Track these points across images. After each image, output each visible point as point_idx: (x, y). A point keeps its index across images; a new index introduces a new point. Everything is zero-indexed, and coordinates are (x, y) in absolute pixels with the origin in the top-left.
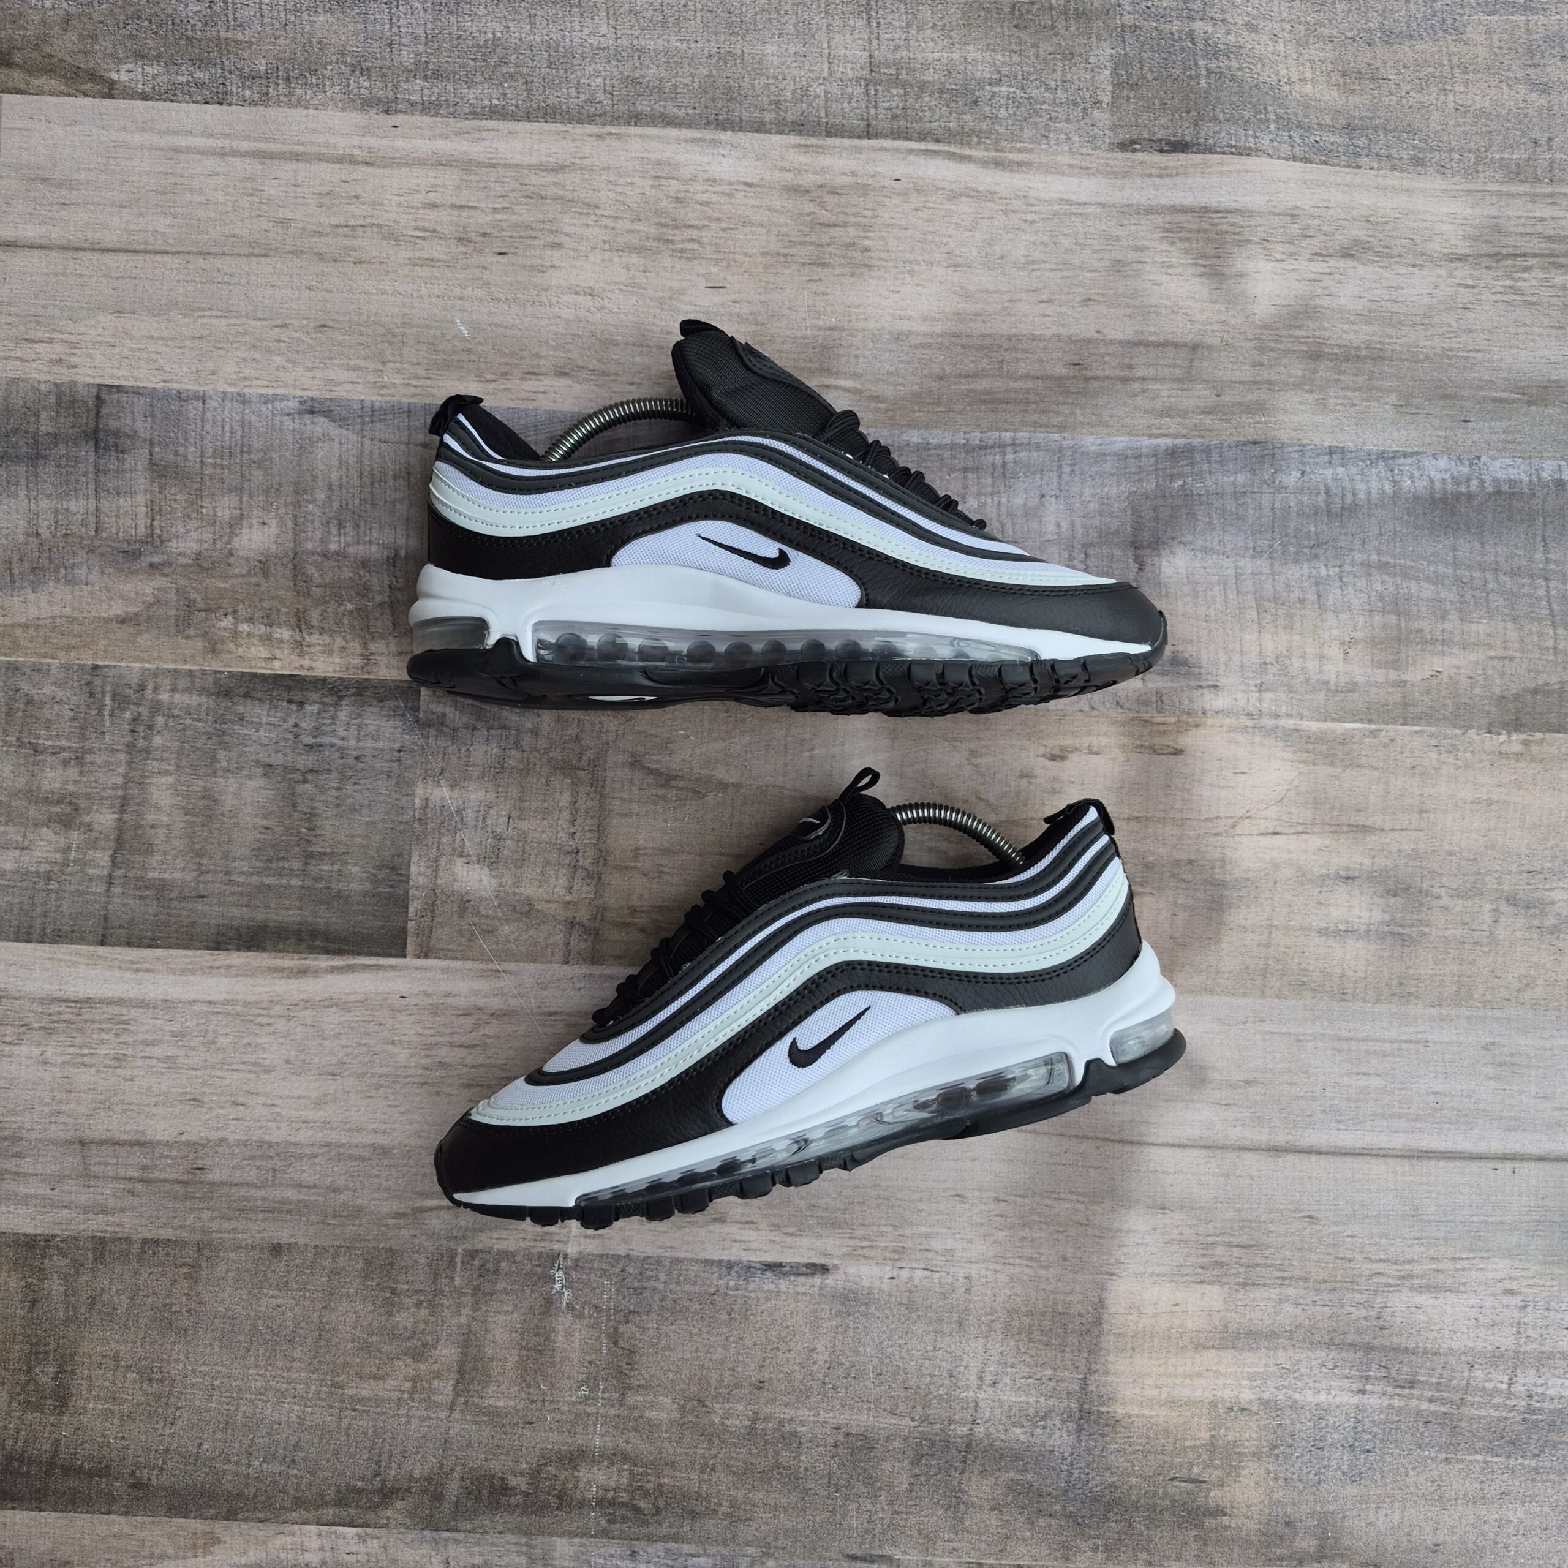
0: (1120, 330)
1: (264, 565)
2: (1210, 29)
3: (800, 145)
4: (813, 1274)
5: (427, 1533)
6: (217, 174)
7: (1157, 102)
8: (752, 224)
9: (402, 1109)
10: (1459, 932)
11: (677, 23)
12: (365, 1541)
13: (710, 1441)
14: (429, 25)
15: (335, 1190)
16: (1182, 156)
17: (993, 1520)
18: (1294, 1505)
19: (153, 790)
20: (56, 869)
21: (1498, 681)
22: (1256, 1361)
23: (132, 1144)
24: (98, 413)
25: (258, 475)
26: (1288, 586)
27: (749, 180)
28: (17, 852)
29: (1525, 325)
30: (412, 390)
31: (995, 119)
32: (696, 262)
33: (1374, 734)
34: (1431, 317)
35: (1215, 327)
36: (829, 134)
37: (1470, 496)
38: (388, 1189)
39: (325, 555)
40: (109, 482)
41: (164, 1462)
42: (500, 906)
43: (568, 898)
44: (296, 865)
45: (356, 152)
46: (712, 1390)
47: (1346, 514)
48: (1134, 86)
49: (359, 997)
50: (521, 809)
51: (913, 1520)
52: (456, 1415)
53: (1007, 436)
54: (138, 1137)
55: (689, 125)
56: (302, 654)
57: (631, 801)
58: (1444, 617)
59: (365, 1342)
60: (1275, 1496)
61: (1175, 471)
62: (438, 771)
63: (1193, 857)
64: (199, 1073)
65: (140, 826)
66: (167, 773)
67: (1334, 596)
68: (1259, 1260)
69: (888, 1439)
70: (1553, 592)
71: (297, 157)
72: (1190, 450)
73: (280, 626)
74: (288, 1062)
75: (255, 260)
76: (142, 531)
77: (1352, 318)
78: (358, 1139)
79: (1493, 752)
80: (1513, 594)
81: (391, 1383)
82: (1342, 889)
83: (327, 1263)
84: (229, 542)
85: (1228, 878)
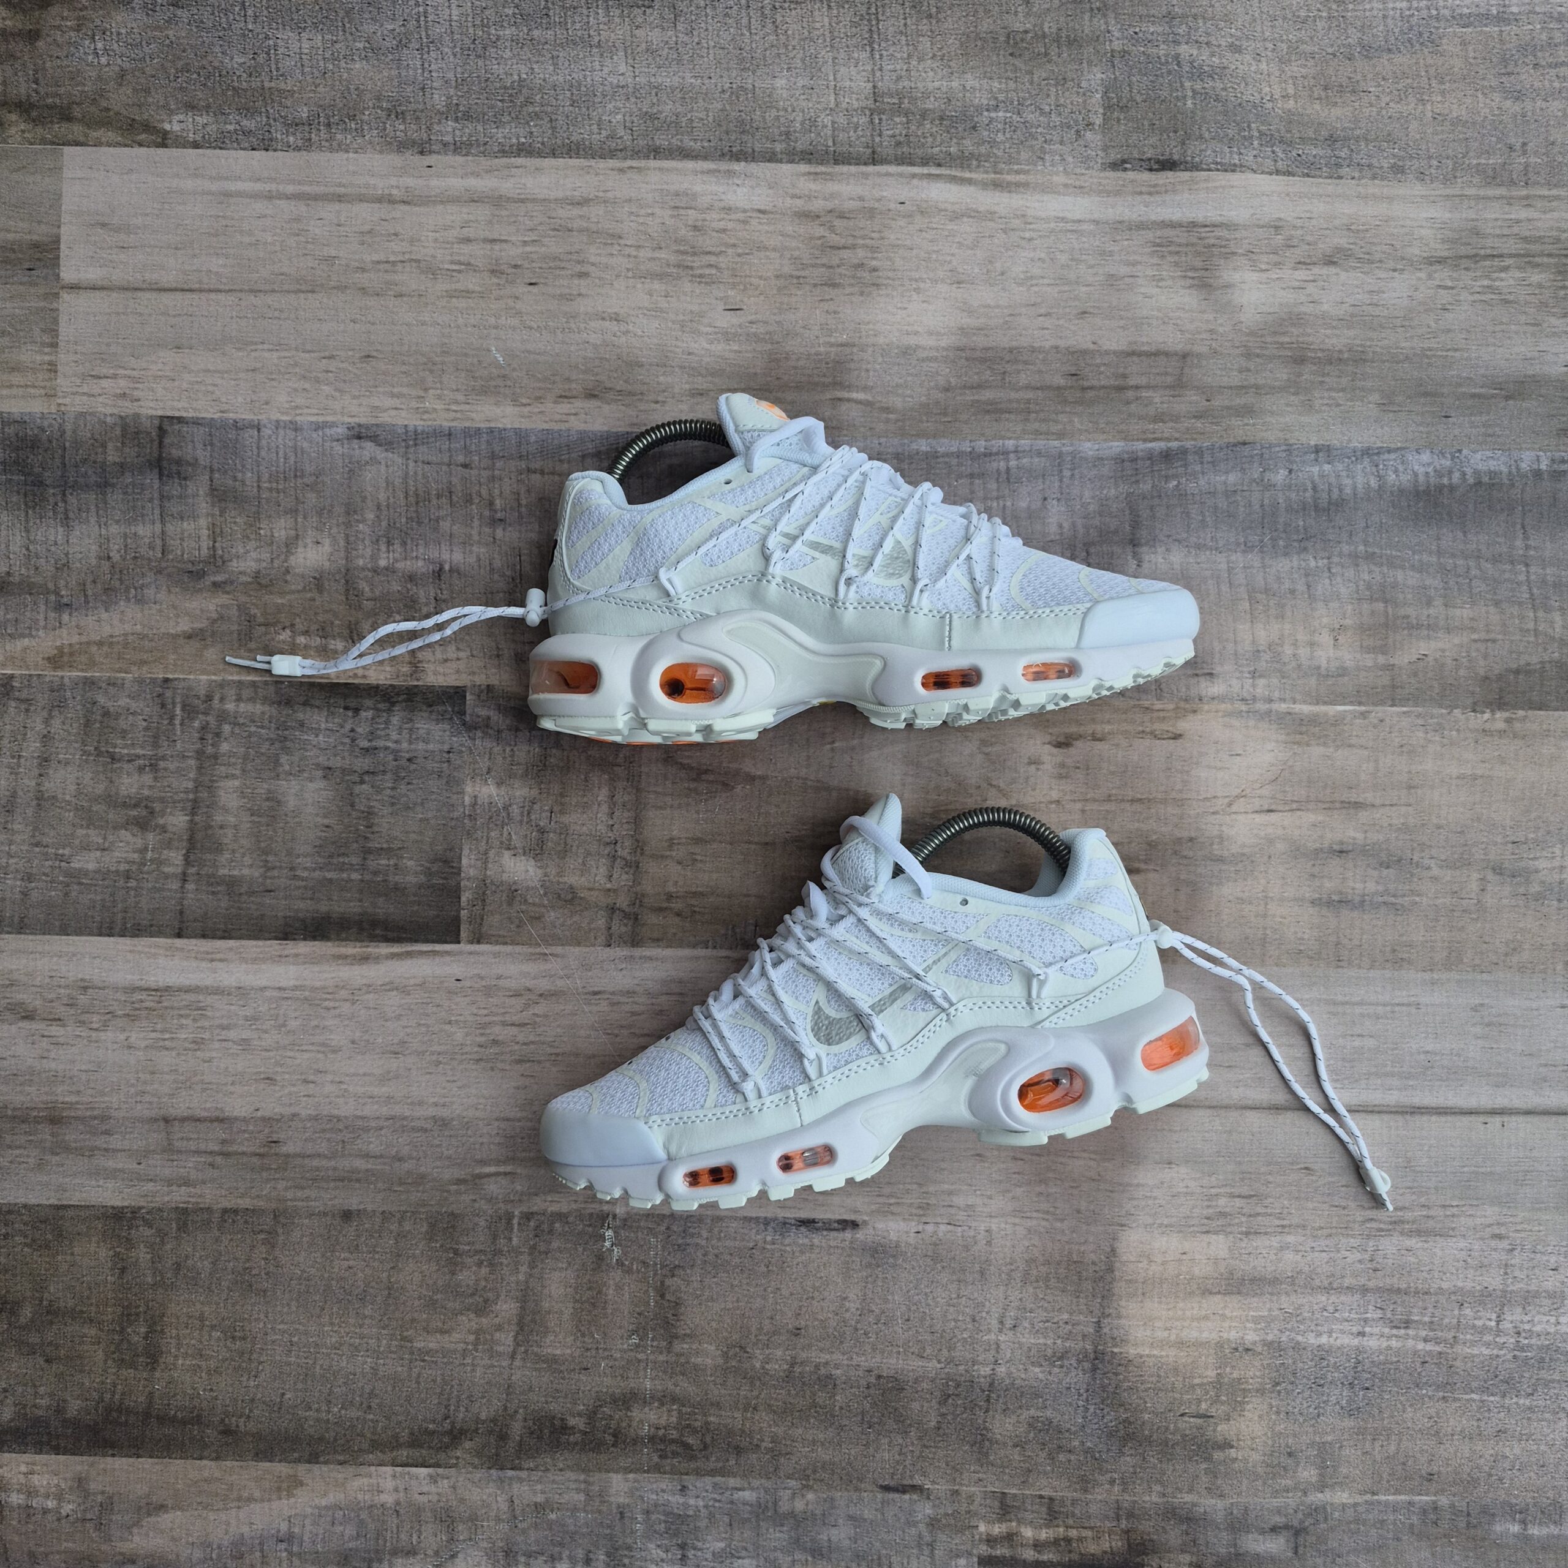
0: (1114, 341)
1: (318, 582)
2: (1195, 52)
3: (810, 173)
4: (844, 1229)
5: (492, 1471)
6: (265, 216)
7: (1146, 123)
8: (766, 249)
9: (459, 1084)
10: (1448, 900)
11: (691, 60)
12: (436, 1482)
13: (752, 1384)
14: (459, 69)
15: (400, 1160)
16: (1170, 174)
17: (1016, 1455)
18: (1295, 1436)
19: (222, 793)
20: (134, 868)
21: (1482, 663)
22: (1261, 1306)
23: (212, 1120)
24: (161, 443)
25: (311, 498)
26: (1279, 578)
27: (762, 208)
28: (98, 853)
29: (1502, 323)
30: (452, 415)
31: (993, 143)
32: (714, 286)
33: (1364, 715)
34: (1411, 319)
35: (1204, 336)
36: (836, 162)
37: (1452, 488)
38: (449, 1158)
39: (375, 571)
40: (174, 508)
41: (251, 1411)
42: (545, 894)
43: (609, 886)
44: (355, 860)
45: (395, 192)
46: (752, 1337)
47: (1333, 508)
48: (1124, 108)
49: (418, 981)
50: (562, 804)
51: (941, 1453)
52: (518, 1363)
53: (1010, 444)
54: (217, 1114)
55: (705, 158)
57: (665, 795)
58: (1429, 603)
59: (431, 1299)
60: (1278, 1428)
61: (1170, 472)
62: (485, 770)
63: (1193, 835)
64: (271, 1054)
65: (211, 827)
66: (234, 777)
67: (1323, 586)
68: (1259, 1210)
69: (916, 1381)
70: (1533, 577)
71: (340, 198)
72: (1184, 452)
73: (333, 637)
74: (353, 1042)
75: (302, 295)
76: (205, 552)
77: (1334, 323)
78: (420, 1112)
79: (1477, 730)
80: (1495, 580)
81: (456, 1336)
82: (1336, 862)
83: (394, 1227)
84: (286, 561)
85: (1226, 853)
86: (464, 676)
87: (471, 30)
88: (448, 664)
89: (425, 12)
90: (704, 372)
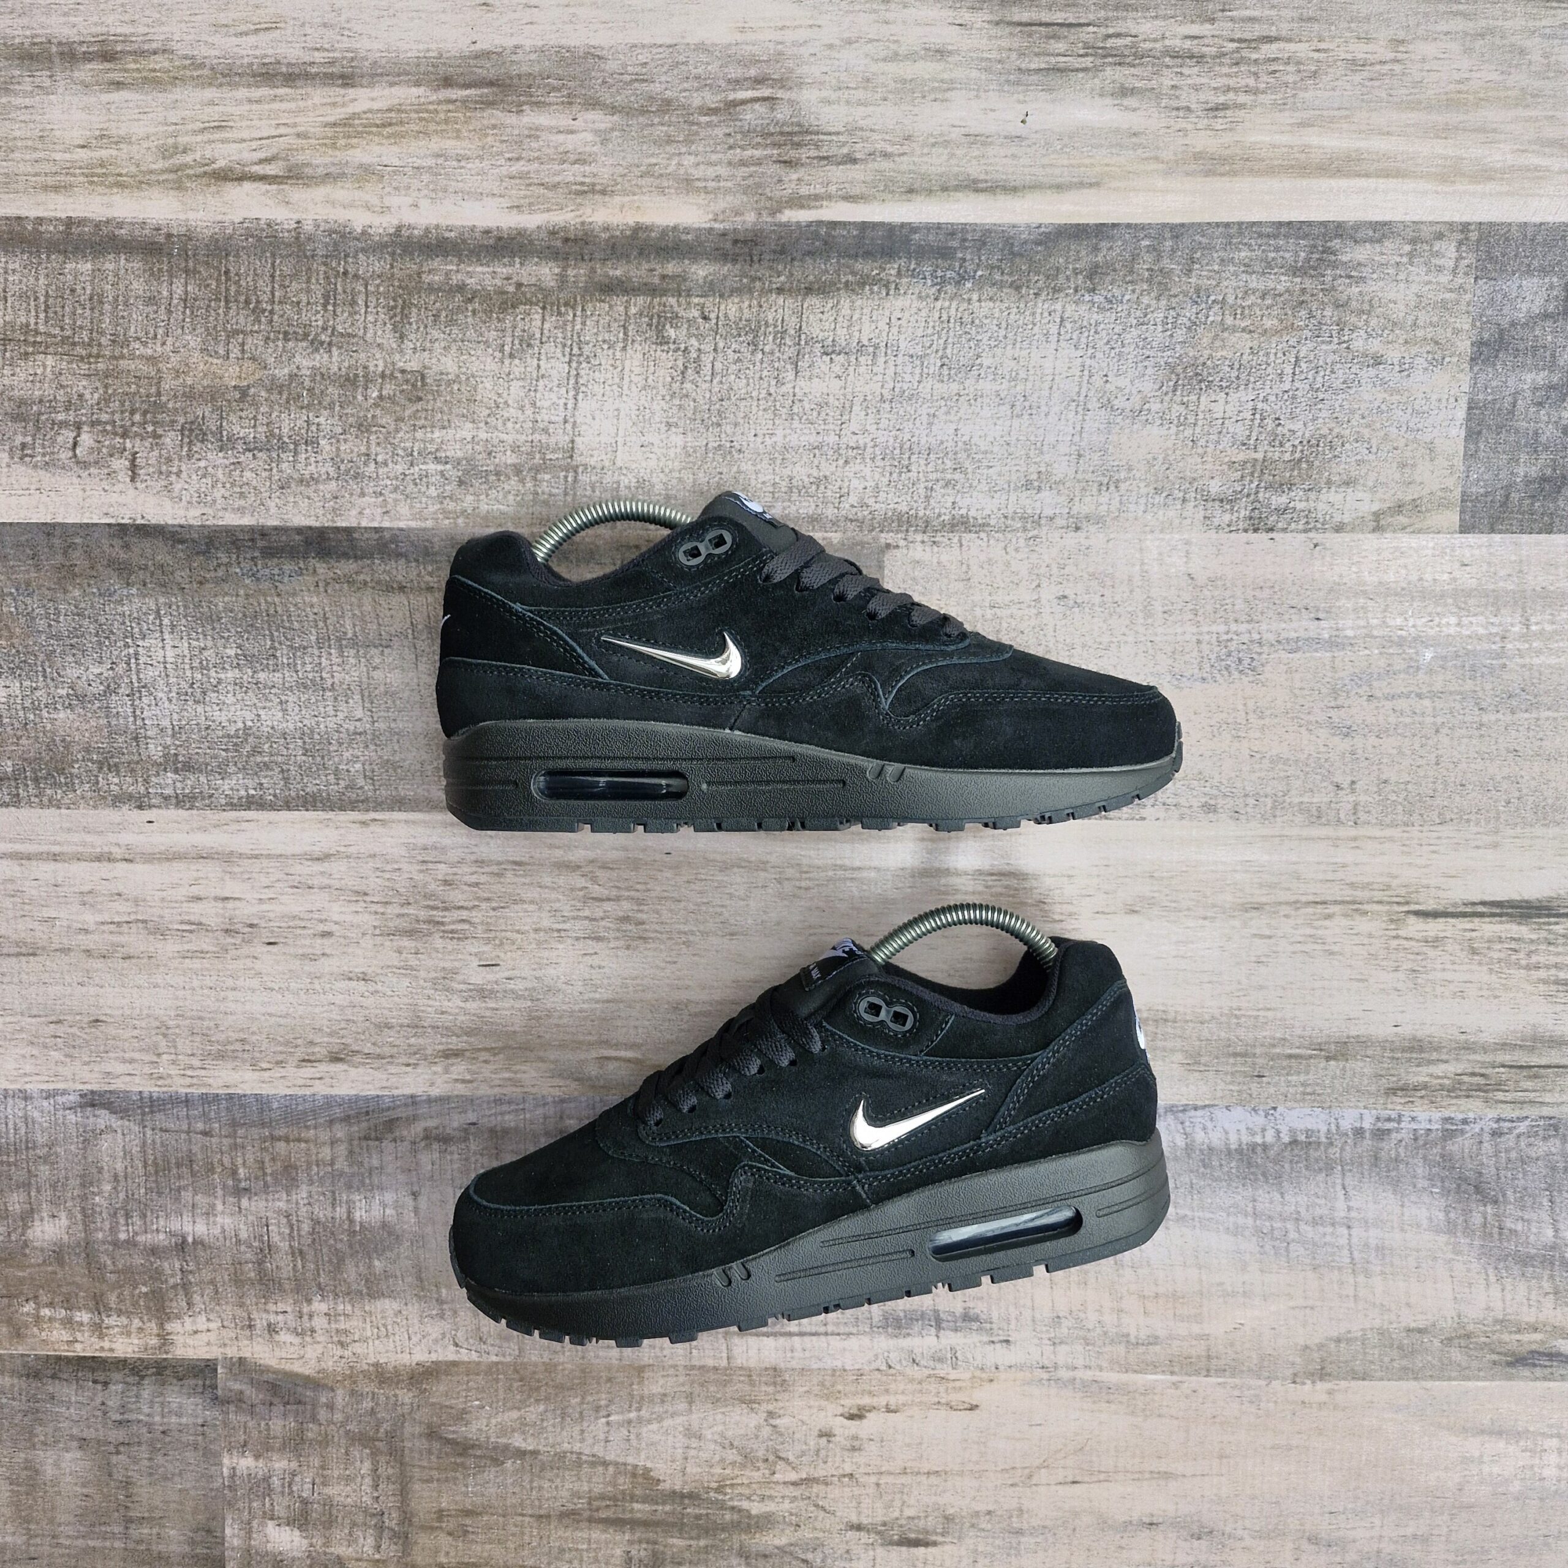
1: (58, 1254)
8: (523, 902)
14: (175, 716)
21: (1301, 1331)
25: (44, 1171)
27: (517, 860)
29: (1323, 979)
30: (188, 1081)
32: (467, 942)
33: (1176, 1385)
37: (1266, 1147)
39: (116, 1244)
43: (377, 1557)
44: (117, 1529)
45: (115, 849)
50: (324, 1476)
56: (101, 1337)
57: (431, 1469)
58: (1244, 1268)
62: (241, 1443)
63: (991, 1508)
70: (1355, 1240)
71: (55, 857)
73: (80, 1310)
75: (23, 959)
79: (1296, 1402)
80: (1315, 1244)
82: (1145, 1534)
84: (23, 1234)
85: (1025, 1526)
86: (215, 1348)
87: (189, 673)
88: (197, 1336)
89: (136, 654)
90: (459, 1032)
